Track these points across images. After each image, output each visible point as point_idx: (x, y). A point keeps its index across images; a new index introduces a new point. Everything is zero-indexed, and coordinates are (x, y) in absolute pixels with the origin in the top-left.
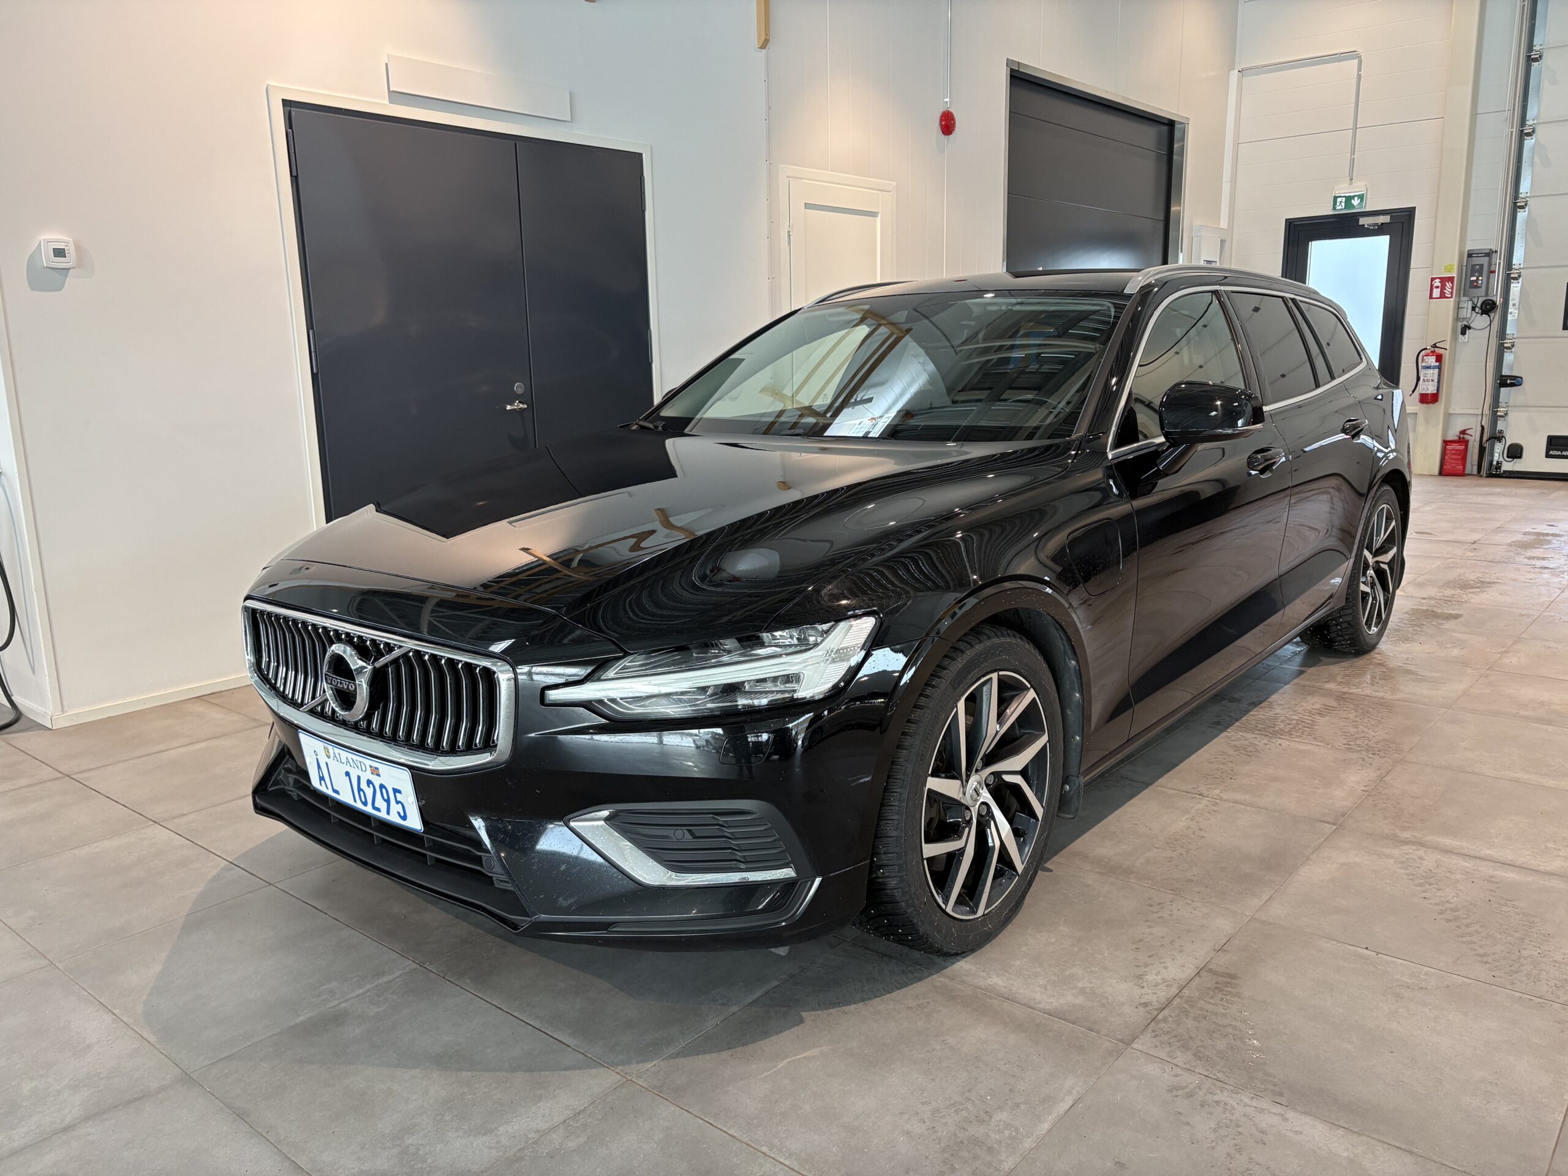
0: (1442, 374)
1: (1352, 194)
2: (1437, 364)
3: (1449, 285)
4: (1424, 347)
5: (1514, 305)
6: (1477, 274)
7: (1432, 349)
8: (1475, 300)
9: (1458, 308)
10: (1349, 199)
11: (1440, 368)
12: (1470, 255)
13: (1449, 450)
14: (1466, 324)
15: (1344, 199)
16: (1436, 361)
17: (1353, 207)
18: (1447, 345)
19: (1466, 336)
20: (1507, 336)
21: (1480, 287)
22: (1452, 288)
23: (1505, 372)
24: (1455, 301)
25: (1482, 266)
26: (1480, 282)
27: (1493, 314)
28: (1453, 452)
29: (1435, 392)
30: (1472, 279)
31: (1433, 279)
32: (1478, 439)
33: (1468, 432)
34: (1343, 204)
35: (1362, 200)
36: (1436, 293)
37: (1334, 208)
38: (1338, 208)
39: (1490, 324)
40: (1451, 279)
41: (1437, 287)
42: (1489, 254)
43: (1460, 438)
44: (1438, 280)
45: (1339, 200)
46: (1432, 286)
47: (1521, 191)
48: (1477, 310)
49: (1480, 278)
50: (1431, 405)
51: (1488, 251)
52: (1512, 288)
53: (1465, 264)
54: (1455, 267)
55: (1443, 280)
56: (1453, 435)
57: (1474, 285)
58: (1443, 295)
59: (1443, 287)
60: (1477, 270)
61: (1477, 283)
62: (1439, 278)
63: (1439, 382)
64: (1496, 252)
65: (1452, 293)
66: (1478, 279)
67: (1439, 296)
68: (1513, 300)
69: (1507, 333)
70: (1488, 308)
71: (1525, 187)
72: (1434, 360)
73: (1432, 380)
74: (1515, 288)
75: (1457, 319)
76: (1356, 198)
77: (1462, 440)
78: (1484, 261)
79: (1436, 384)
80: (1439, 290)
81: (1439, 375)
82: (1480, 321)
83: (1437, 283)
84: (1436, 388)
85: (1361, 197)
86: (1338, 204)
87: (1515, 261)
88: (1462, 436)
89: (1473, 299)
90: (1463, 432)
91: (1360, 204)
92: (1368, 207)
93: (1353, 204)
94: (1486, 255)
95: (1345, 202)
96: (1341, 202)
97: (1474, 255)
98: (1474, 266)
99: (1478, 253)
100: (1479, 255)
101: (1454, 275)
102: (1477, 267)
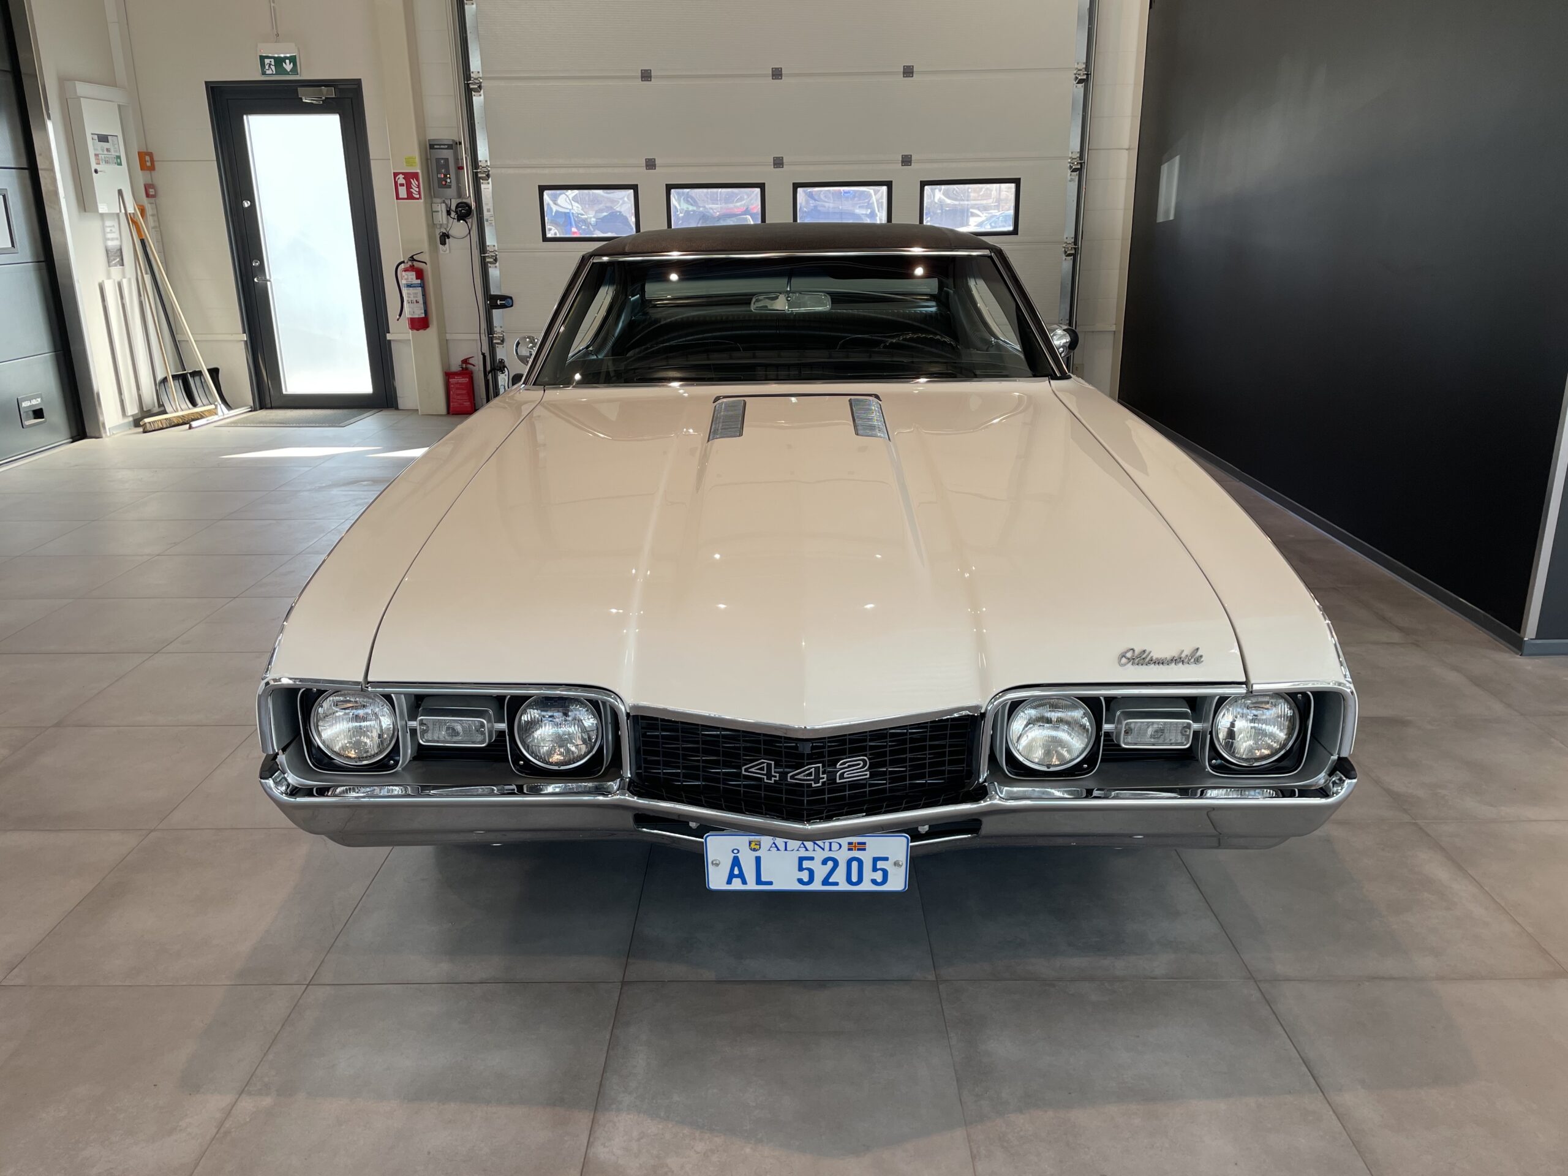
0: (427, 291)
1: (282, 56)
2: (419, 281)
3: (414, 182)
4: (402, 260)
5: (488, 211)
6: (443, 171)
7: (410, 263)
8: (448, 202)
9: (433, 212)
10: (279, 62)
11: (423, 286)
12: (432, 147)
13: (453, 384)
14: (444, 231)
15: (273, 63)
16: (417, 279)
17: (286, 72)
18: (425, 257)
19: (447, 245)
20: (488, 248)
21: (450, 187)
22: (419, 187)
23: (494, 291)
24: (425, 202)
26: (448, 180)
27: (470, 220)
28: (458, 386)
29: (423, 315)
30: (439, 176)
31: (396, 175)
32: (482, 368)
33: (471, 361)
34: (273, 68)
35: (295, 65)
36: (403, 191)
37: (263, 73)
38: (268, 72)
39: (470, 233)
40: (415, 176)
41: (402, 185)
42: (454, 146)
43: (462, 368)
44: (401, 176)
45: (267, 61)
46: (396, 183)
47: (472, 70)
48: (453, 214)
49: (448, 176)
50: (423, 332)
51: (451, 143)
52: (482, 189)
53: (429, 157)
54: (417, 160)
55: (409, 177)
56: (455, 366)
57: (443, 184)
58: (410, 196)
59: (409, 187)
60: (443, 165)
61: (446, 182)
62: (403, 173)
63: (425, 303)
64: (460, 143)
65: (419, 193)
66: (445, 176)
67: (406, 197)
68: (487, 205)
69: (488, 244)
70: (464, 212)
71: (476, 64)
72: (414, 277)
73: (418, 302)
74: (486, 188)
75: (432, 225)
76: (287, 61)
77: (466, 370)
79: (422, 306)
80: (405, 187)
81: (424, 295)
82: (458, 229)
83: (401, 180)
84: (423, 312)
85: (293, 60)
86: (267, 67)
87: (480, 158)
88: (464, 366)
89: (446, 201)
90: (465, 361)
91: (294, 70)
92: (305, 75)
93: (285, 69)
94: (450, 147)
95: (275, 66)
96: (270, 65)
97: (435, 147)
98: (438, 160)
99: (440, 145)
100: (442, 147)
101: (419, 171)
102: (442, 162)
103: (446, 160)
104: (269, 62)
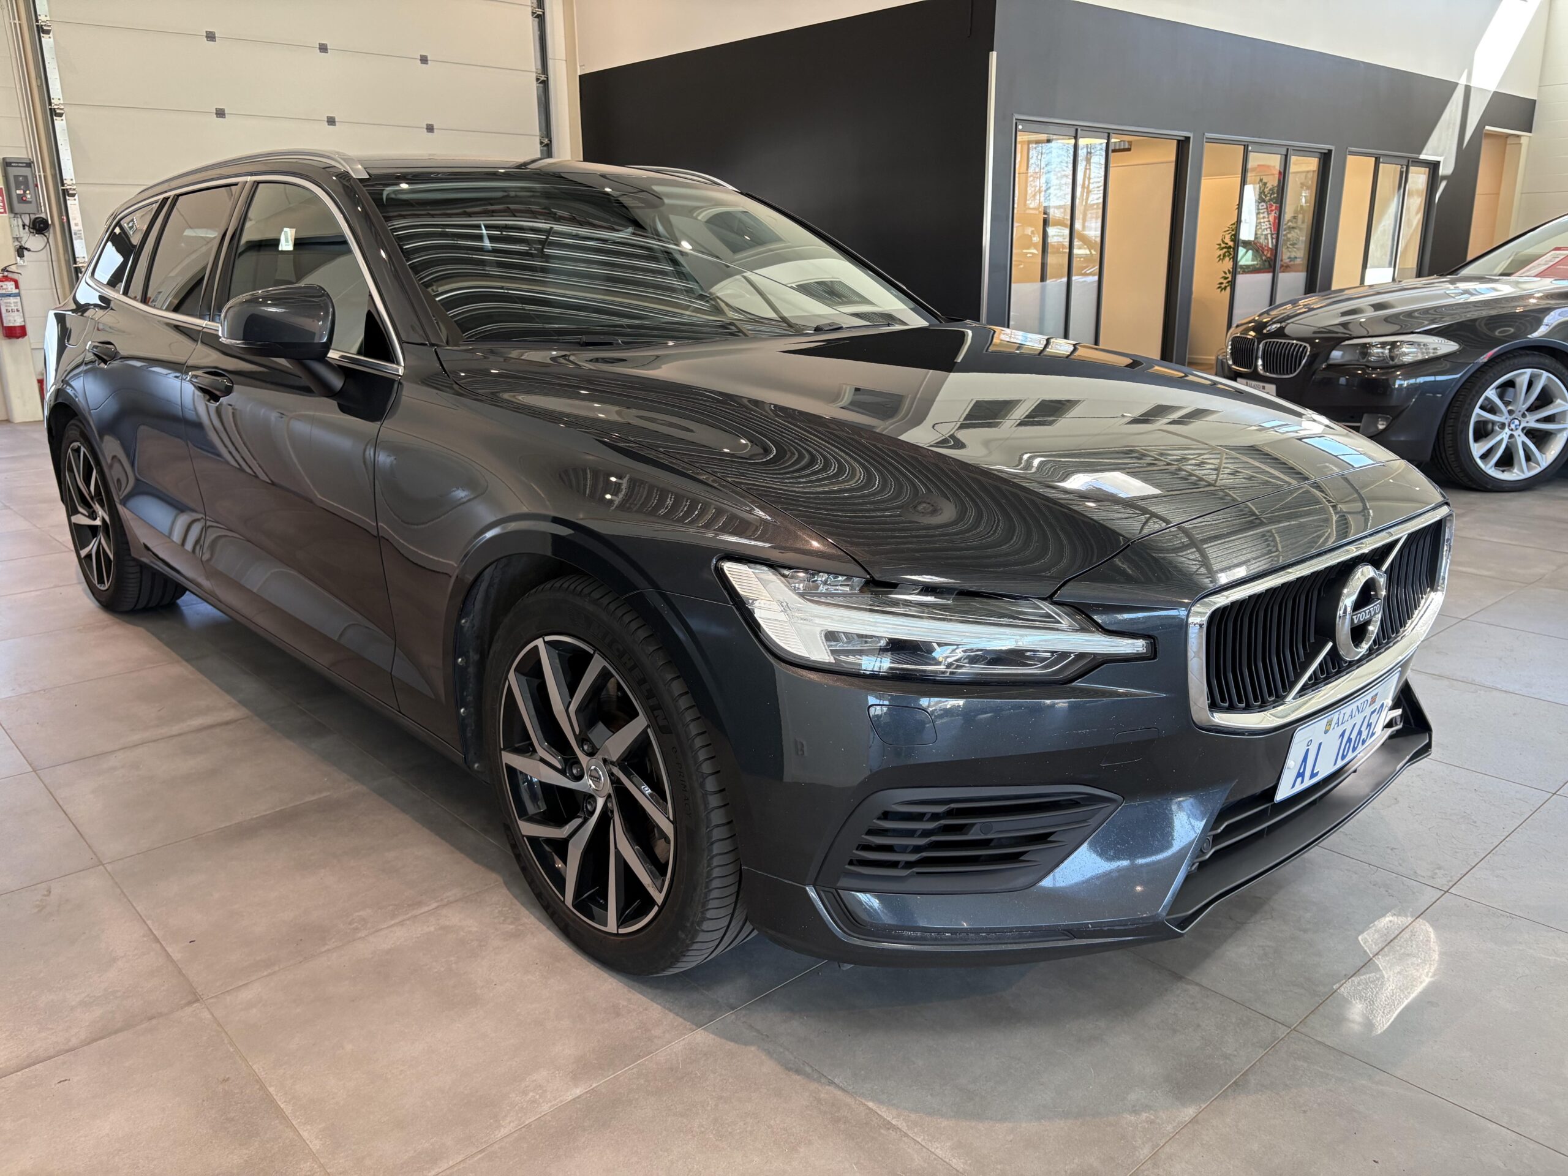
2: (17, 291)
5: (76, 225)
6: (22, 187)
7: (4, 274)
8: (25, 217)
9: (11, 226)
12: (9, 164)
14: (21, 244)
16: (16, 288)
19: (25, 258)
21: (30, 202)
24: (8, 217)
25: (26, 177)
26: (28, 196)
27: (52, 234)
30: (18, 192)
39: (48, 245)
42: (30, 165)
47: (53, 96)
48: (27, 228)
49: (28, 192)
50: (20, 339)
51: (25, 161)
52: (69, 205)
53: (8, 174)
57: (24, 200)
60: (23, 182)
61: (26, 198)
63: (23, 312)
64: (33, 162)
66: (25, 192)
68: (75, 219)
69: (77, 255)
70: (40, 227)
71: (56, 91)
72: (13, 287)
73: (18, 311)
74: (73, 204)
75: (13, 238)
78: (26, 171)
79: (22, 315)
82: (34, 242)
84: (23, 320)
87: (65, 175)
89: (23, 216)
94: (25, 165)
97: (13, 164)
98: (16, 177)
99: (18, 163)
102: (21, 178)
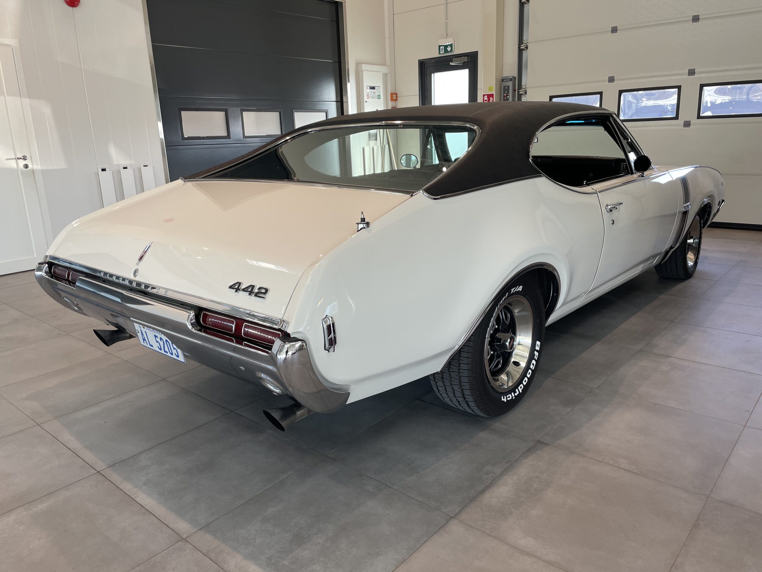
1: (446, 44)
3: (491, 99)
6: (506, 92)
10: (446, 47)
12: (503, 80)
15: (443, 48)
17: (448, 52)
26: (508, 97)
30: (505, 95)
34: (443, 50)
35: (452, 48)
37: (439, 53)
38: (441, 53)
40: (492, 96)
42: (513, 79)
45: (441, 48)
47: (524, 39)
49: (508, 94)
51: (511, 78)
52: (522, 99)
53: (499, 86)
54: (494, 88)
57: (506, 99)
60: (506, 89)
62: (487, 95)
64: (515, 78)
71: (526, 36)
74: (524, 99)
76: (449, 46)
85: (451, 45)
86: (441, 50)
87: (523, 84)
91: (451, 50)
92: (456, 52)
93: (448, 50)
94: (511, 80)
95: (444, 49)
96: (442, 49)
97: (504, 80)
98: (504, 87)
99: (506, 79)
100: (507, 80)
101: (494, 93)
102: (506, 87)
103: (508, 87)
104: (442, 48)
